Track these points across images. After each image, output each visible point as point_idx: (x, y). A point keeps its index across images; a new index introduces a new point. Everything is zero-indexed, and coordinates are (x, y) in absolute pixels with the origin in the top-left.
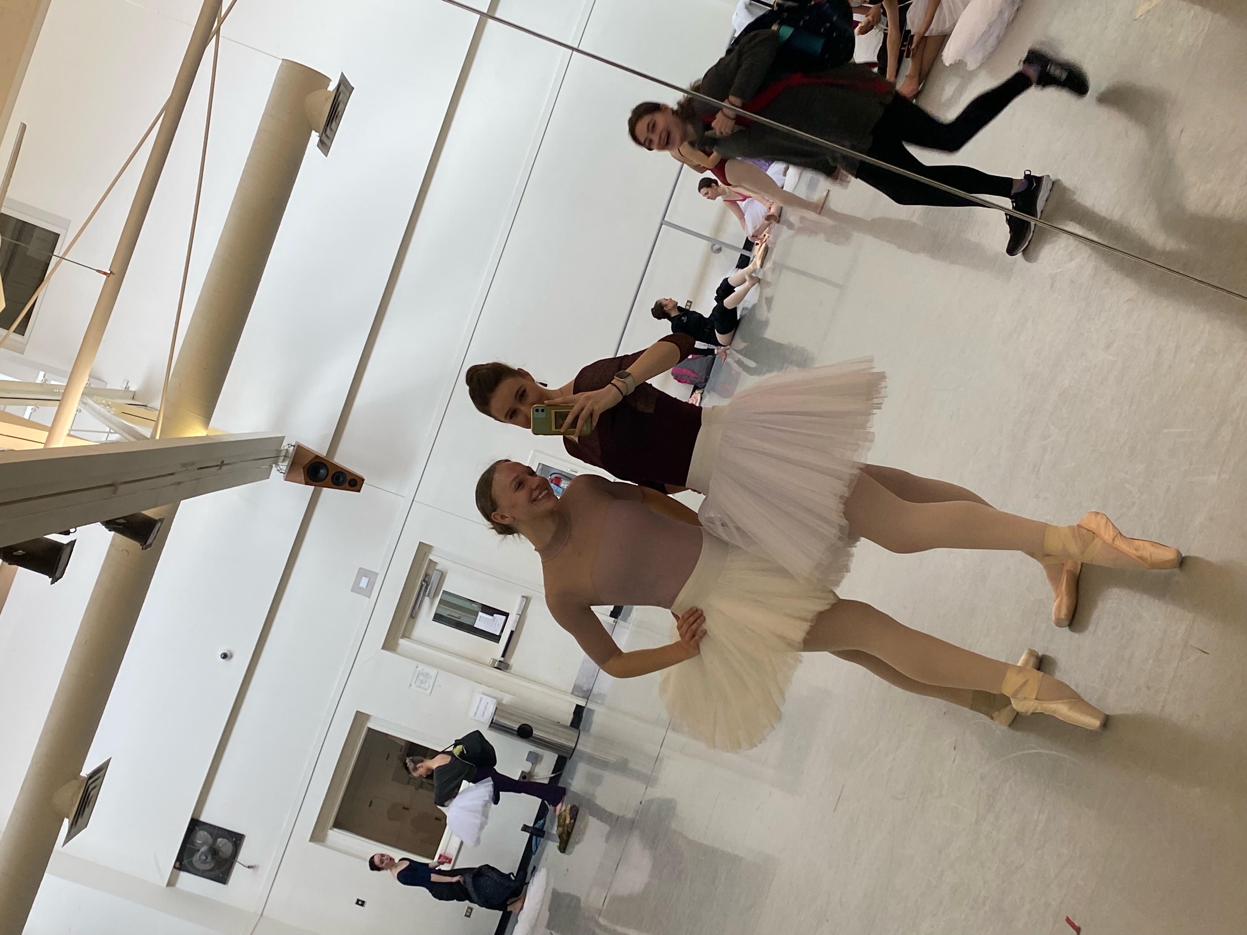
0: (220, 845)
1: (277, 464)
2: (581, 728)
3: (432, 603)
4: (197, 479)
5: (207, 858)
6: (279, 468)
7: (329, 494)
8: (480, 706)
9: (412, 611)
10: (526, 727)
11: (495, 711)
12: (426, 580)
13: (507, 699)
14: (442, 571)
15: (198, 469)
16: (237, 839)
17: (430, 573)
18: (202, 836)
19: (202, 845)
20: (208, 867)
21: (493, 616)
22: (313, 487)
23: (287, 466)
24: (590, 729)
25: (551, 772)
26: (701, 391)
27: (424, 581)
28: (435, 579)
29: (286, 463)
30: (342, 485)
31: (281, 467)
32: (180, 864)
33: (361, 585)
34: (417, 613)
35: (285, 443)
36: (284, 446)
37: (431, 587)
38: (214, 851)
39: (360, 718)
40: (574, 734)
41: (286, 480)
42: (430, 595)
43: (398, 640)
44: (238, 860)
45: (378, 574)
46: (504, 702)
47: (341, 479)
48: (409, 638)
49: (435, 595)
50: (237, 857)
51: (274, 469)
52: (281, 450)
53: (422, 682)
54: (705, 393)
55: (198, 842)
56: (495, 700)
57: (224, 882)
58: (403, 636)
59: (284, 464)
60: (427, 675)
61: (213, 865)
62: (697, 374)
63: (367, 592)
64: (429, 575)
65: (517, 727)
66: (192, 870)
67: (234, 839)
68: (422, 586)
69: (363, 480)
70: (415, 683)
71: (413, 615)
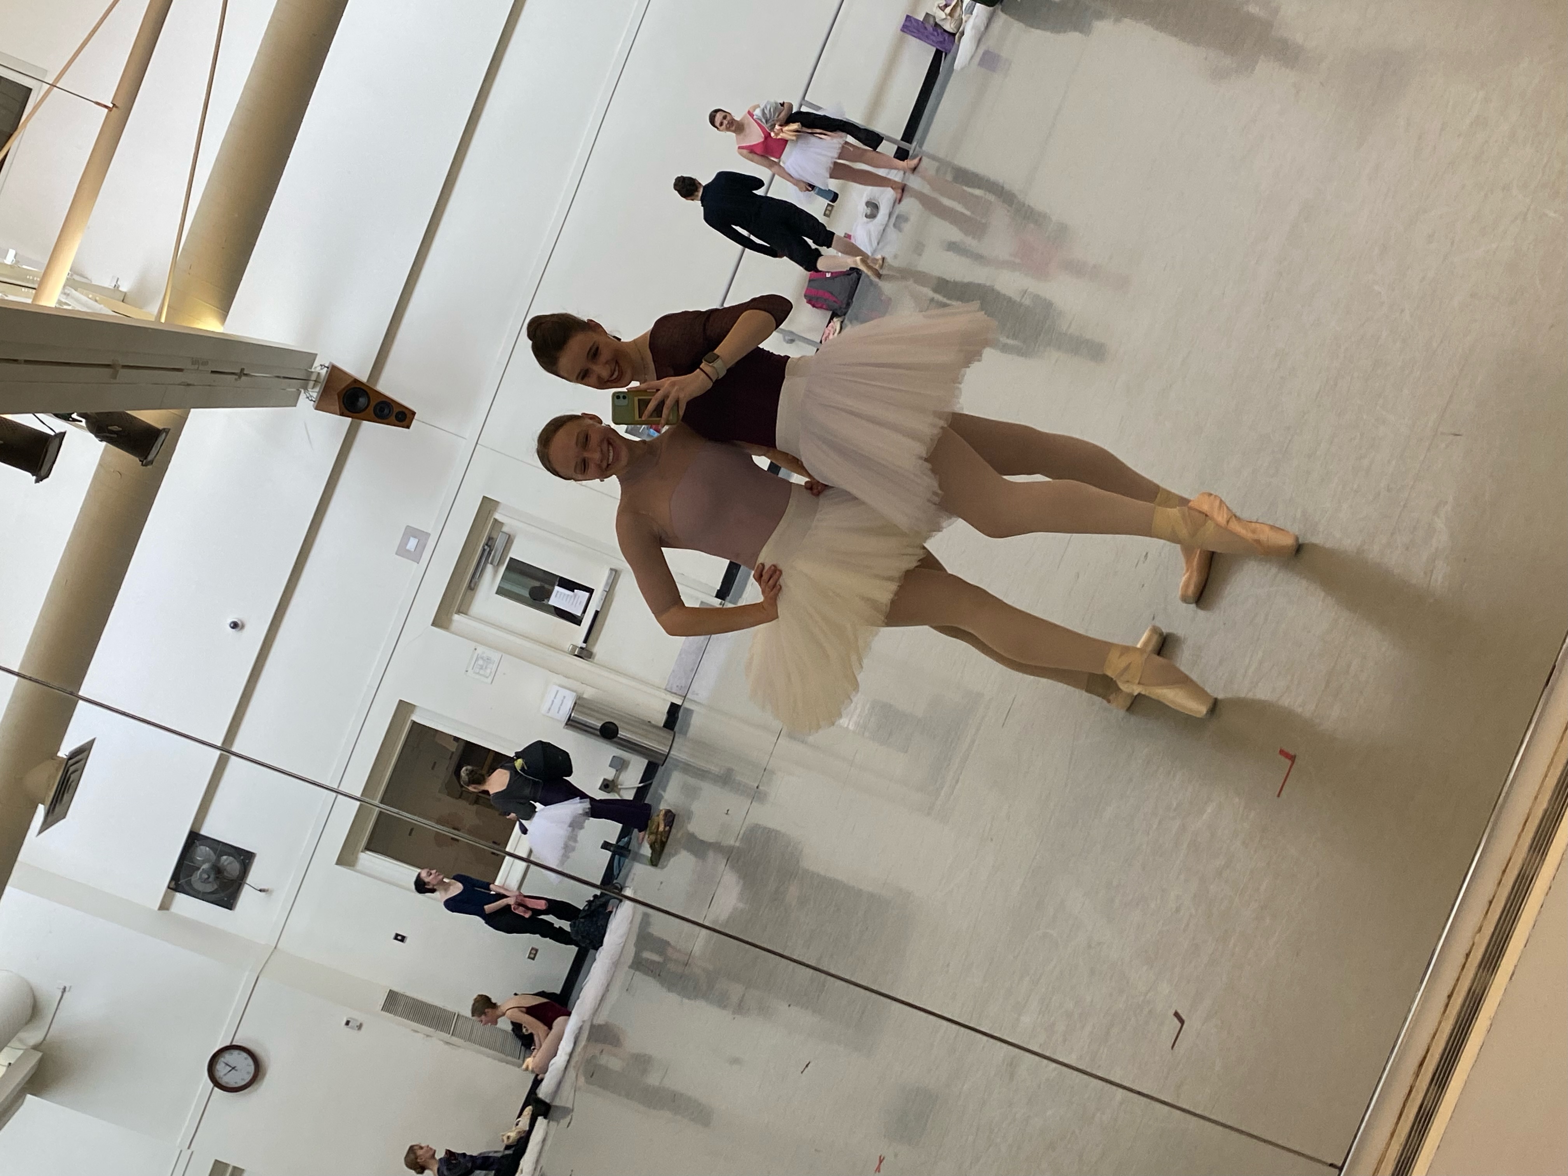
0: (226, 863)
1: (306, 389)
2: (676, 728)
3: (496, 572)
4: (209, 386)
5: (209, 877)
6: (308, 395)
7: (370, 429)
8: (555, 700)
9: (471, 581)
10: (611, 726)
11: (574, 707)
12: (489, 544)
13: (588, 693)
14: (509, 533)
15: (213, 372)
16: (245, 858)
17: (494, 535)
18: (202, 852)
19: (204, 862)
20: (209, 888)
21: (573, 591)
22: (350, 419)
23: (318, 393)
24: (687, 731)
25: (639, 782)
26: (841, 319)
27: (487, 545)
28: (499, 543)
29: (317, 389)
30: (387, 419)
31: (311, 393)
32: (175, 884)
33: (408, 547)
34: (476, 584)
35: (317, 364)
36: (316, 368)
37: (495, 553)
38: (218, 870)
39: (404, 708)
40: (668, 736)
41: (317, 408)
42: (494, 563)
43: (452, 615)
44: (248, 882)
45: (430, 534)
46: (585, 696)
47: (386, 411)
48: (466, 614)
49: (500, 563)
50: (247, 877)
51: (303, 396)
52: (312, 372)
53: (481, 668)
54: (846, 321)
55: (198, 858)
56: (575, 694)
57: (229, 907)
58: (459, 612)
59: (314, 390)
60: (488, 659)
61: (216, 887)
62: (836, 297)
63: (415, 556)
64: (492, 538)
65: (600, 725)
66: (191, 892)
67: (242, 857)
68: (484, 550)
69: (414, 413)
70: (473, 669)
71: (472, 585)
